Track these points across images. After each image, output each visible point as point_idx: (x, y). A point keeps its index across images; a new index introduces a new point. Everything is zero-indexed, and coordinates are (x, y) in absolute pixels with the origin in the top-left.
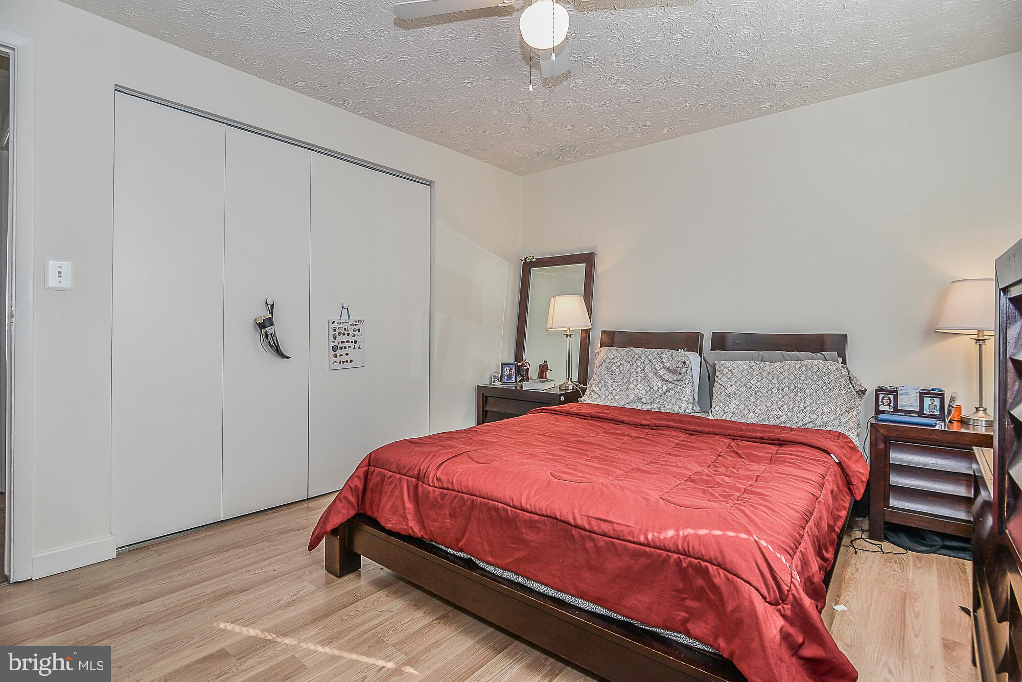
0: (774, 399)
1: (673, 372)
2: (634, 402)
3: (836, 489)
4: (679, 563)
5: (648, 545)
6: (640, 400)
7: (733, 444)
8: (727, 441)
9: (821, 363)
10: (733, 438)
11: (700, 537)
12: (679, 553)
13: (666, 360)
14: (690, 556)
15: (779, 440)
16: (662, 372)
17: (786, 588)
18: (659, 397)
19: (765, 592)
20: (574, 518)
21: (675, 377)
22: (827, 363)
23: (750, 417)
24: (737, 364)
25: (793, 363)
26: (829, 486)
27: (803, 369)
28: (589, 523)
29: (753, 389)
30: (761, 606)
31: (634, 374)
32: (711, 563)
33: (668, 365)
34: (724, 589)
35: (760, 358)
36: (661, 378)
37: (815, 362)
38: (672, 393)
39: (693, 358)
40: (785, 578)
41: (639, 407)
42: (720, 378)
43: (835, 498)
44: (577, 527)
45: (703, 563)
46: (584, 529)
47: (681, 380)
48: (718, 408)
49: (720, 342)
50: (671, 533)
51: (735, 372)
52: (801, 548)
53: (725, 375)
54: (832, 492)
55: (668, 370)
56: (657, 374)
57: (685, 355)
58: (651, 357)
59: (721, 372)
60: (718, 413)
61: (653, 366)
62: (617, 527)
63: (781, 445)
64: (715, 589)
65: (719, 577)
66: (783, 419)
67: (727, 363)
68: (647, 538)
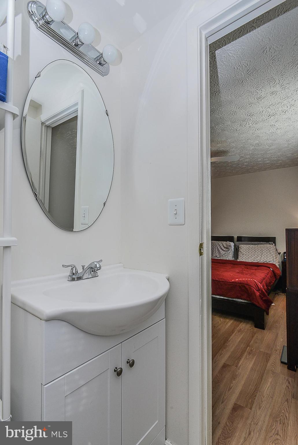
0: (256, 255)
1: (227, 248)
2: (215, 257)
3: (271, 276)
4: (239, 285)
5: (233, 283)
6: (216, 256)
7: (246, 267)
8: (244, 266)
9: (268, 245)
10: (246, 265)
11: (243, 280)
12: (239, 283)
13: (224, 245)
14: (241, 284)
15: (257, 265)
16: (223, 248)
17: (260, 288)
18: (222, 256)
19: (256, 288)
20: (215, 279)
21: (227, 250)
22: (270, 245)
23: (250, 260)
24: (245, 245)
25: (261, 245)
26: (270, 274)
27: (264, 247)
28: (219, 279)
29: (250, 253)
30: (255, 291)
31: (214, 249)
32: (246, 284)
33: (225, 246)
34: (249, 289)
35: (251, 244)
36: (223, 250)
37: (267, 245)
38: (226, 254)
39: (232, 244)
40: (259, 287)
41: (216, 258)
42: (241, 250)
43: (271, 278)
44: (216, 281)
45: (244, 285)
46: (218, 281)
47: (229, 250)
48: (240, 258)
49: (240, 239)
50: (237, 280)
51: (245, 248)
52: (263, 283)
53: (242, 249)
54: (270, 276)
55: (225, 247)
56: (221, 249)
57: (229, 243)
58: (219, 244)
59: (241, 248)
60: (240, 259)
61: (220, 247)
62: (225, 280)
63: (258, 267)
64: (247, 289)
65: (247, 287)
66: (258, 261)
67: (242, 245)
68: (232, 281)
